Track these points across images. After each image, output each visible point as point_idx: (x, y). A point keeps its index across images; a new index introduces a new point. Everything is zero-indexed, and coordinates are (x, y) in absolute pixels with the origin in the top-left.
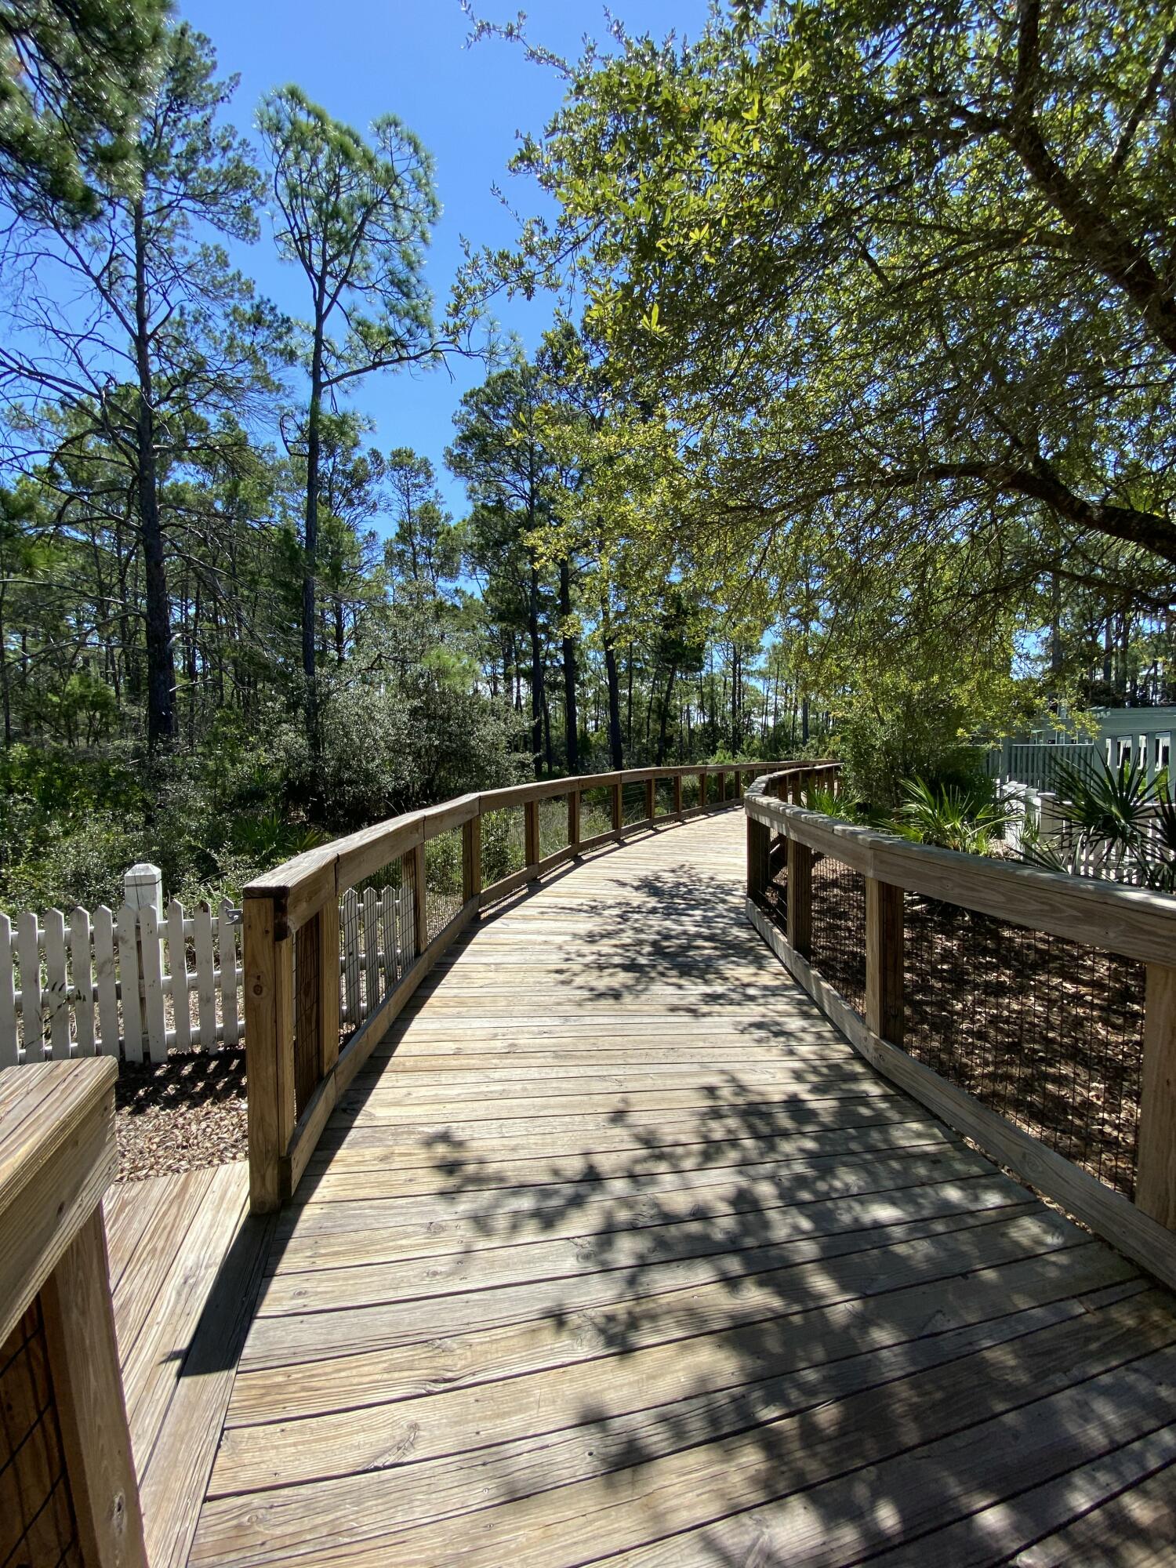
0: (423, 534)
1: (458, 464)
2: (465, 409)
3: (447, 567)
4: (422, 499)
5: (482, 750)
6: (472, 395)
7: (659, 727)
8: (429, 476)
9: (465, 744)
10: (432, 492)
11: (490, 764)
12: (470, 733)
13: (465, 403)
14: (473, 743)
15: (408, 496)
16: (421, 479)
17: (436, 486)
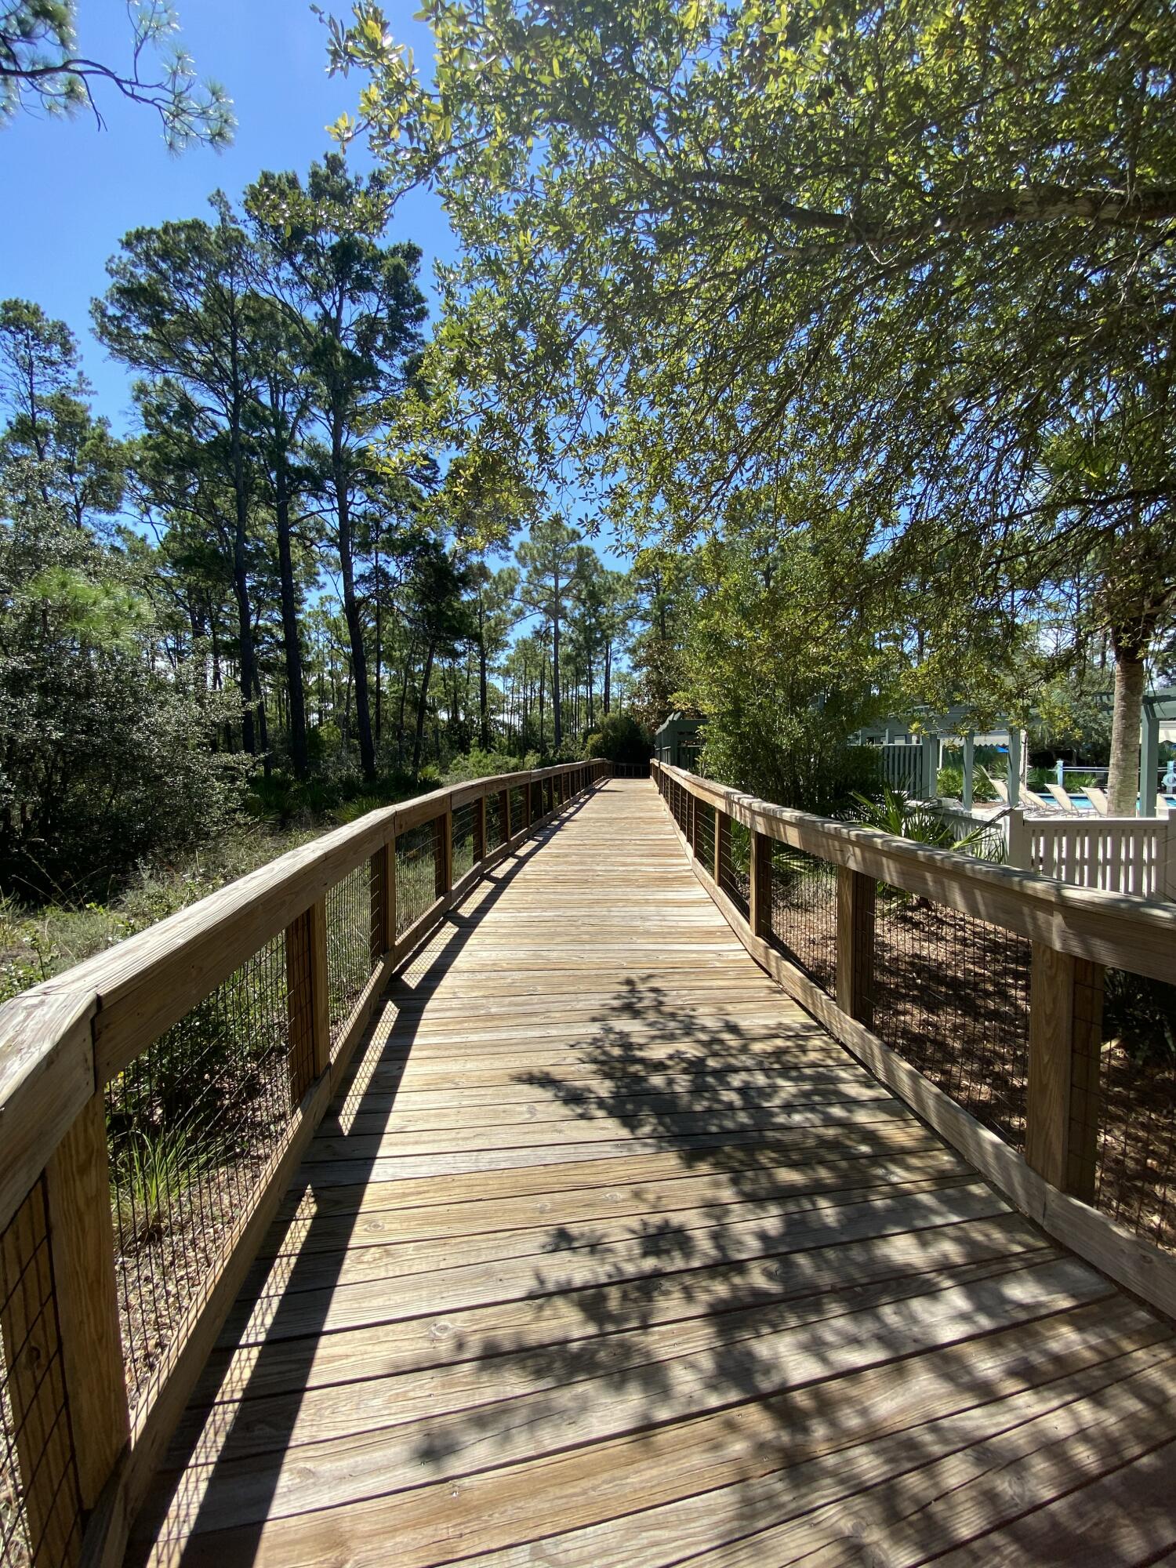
0: (59, 438)
1: (114, 334)
2: (127, 255)
3: (100, 492)
4: (55, 380)
5: (156, 748)
6: (139, 236)
7: (414, 721)
8: (67, 350)
9: (120, 740)
10: (72, 374)
11: (171, 769)
12: (133, 720)
13: (127, 245)
14: (137, 736)
15: (31, 374)
16: (55, 352)
17: (79, 366)
